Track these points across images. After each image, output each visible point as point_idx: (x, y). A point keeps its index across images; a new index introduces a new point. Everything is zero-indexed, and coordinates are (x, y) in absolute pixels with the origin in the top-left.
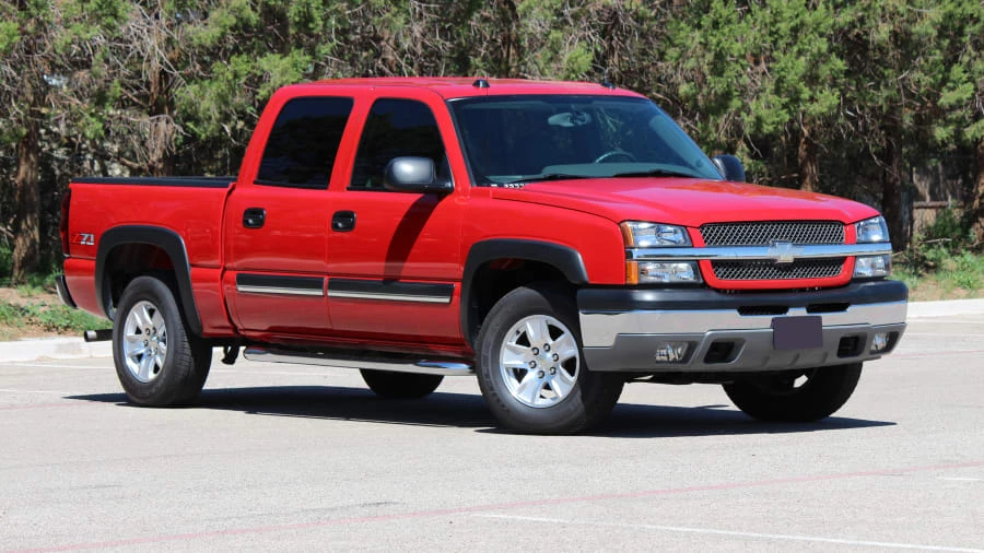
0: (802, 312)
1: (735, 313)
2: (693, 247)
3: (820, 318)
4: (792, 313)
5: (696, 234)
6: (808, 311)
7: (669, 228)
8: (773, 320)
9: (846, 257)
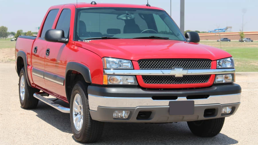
0: (184, 99)
1: (151, 98)
2: (134, 69)
3: (193, 102)
4: (179, 99)
5: (136, 64)
6: (187, 98)
7: (125, 61)
8: (169, 102)
9: (211, 75)
